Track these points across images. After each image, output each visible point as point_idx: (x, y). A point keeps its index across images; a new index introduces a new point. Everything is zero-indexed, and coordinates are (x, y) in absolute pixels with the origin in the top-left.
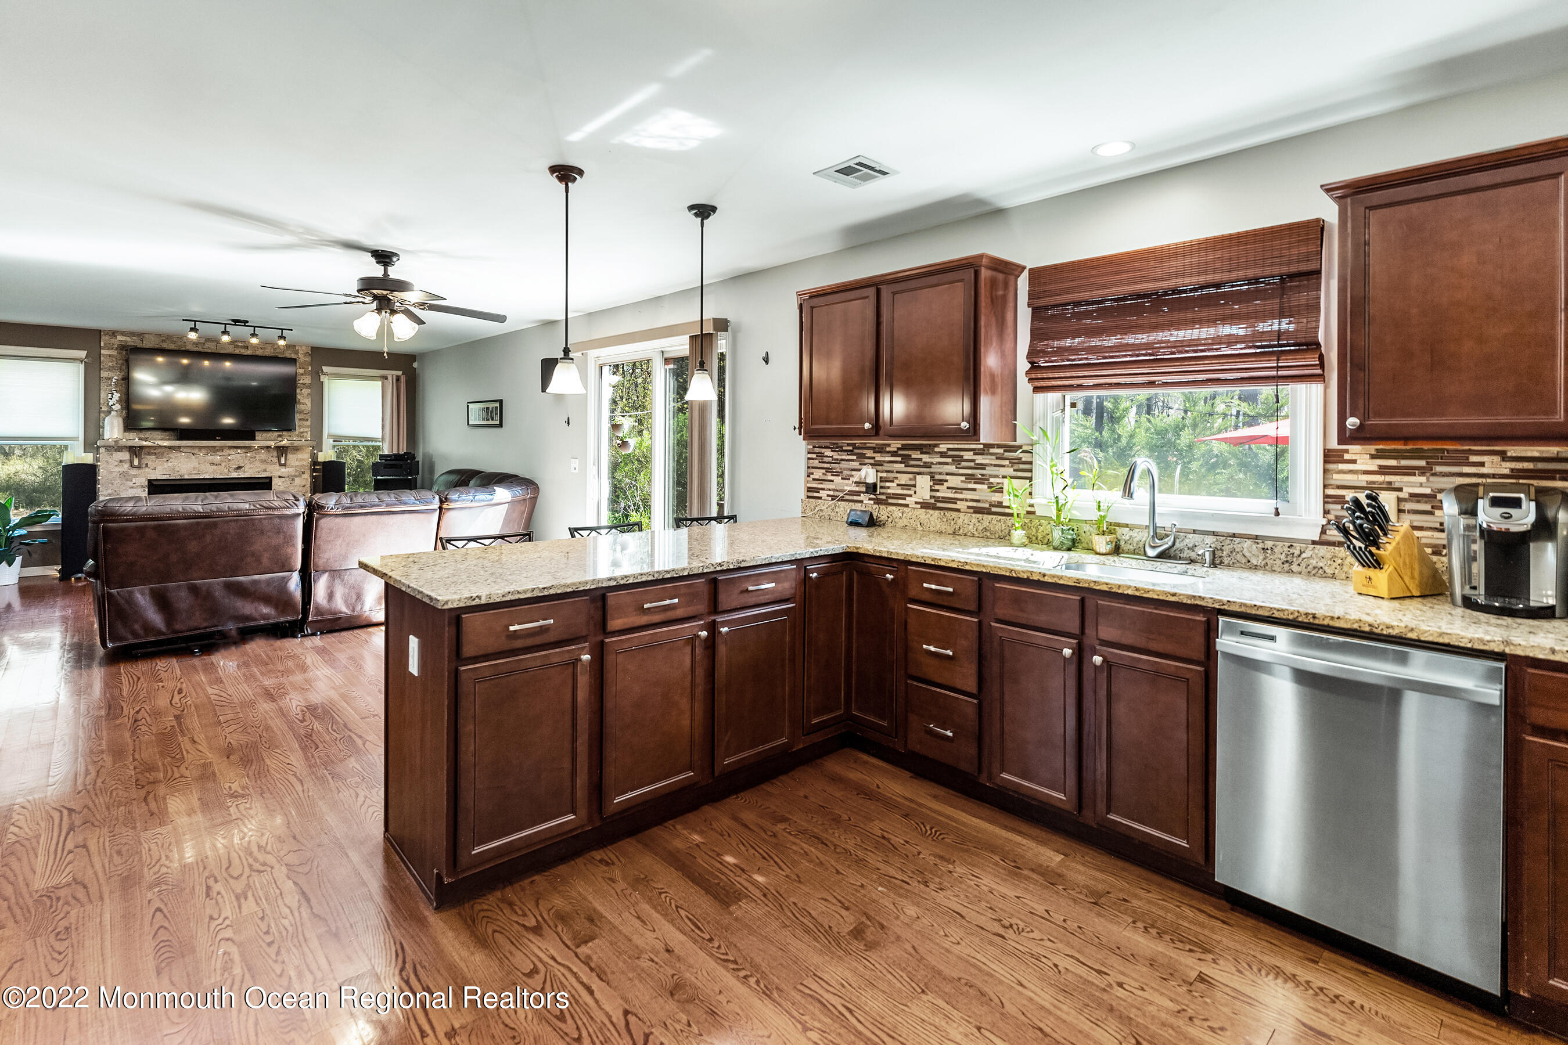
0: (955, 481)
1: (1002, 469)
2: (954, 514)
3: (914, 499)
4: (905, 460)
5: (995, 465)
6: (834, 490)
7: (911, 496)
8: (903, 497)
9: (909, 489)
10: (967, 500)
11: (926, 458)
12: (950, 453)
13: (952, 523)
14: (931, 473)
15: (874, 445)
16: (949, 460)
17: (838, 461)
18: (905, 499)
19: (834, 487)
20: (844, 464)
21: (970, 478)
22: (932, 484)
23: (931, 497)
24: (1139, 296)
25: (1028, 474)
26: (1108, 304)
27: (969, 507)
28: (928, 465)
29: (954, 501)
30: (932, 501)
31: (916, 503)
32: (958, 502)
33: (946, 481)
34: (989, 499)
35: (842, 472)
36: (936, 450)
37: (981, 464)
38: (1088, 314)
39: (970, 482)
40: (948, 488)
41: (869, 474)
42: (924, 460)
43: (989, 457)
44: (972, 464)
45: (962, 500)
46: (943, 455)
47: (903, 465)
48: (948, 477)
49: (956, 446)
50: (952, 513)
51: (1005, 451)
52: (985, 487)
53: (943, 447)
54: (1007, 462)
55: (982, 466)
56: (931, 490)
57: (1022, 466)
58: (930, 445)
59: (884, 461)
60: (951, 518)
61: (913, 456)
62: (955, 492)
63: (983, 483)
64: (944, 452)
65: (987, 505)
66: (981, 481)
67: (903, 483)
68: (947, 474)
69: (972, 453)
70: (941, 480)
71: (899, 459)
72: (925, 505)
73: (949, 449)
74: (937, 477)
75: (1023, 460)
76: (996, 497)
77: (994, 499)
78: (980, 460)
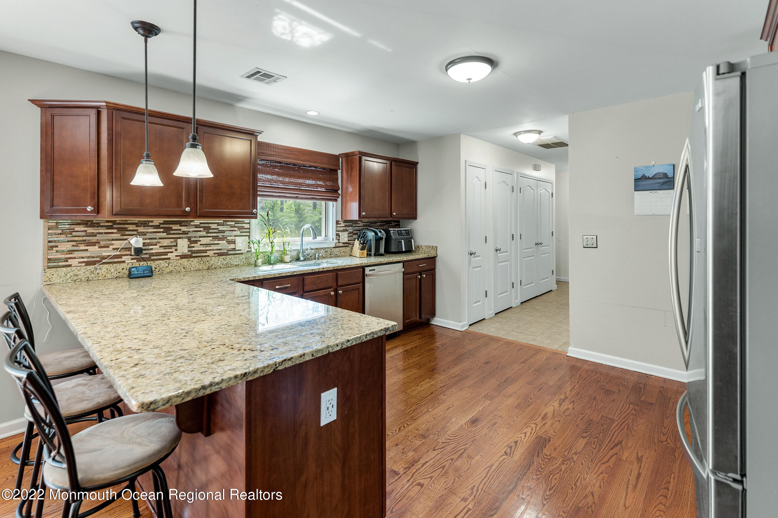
0: (204, 241)
1: (234, 232)
2: (208, 259)
3: (175, 254)
4: (167, 230)
5: (230, 231)
6: (89, 257)
7: (172, 252)
8: (166, 254)
9: (171, 248)
10: (213, 250)
11: (184, 229)
12: (202, 225)
13: (207, 263)
14: (189, 237)
15: (136, 222)
16: (202, 229)
17: (94, 235)
18: (167, 255)
19: (89, 255)
20: (99, 237)
21: (215, 238)
22: (189, 243)
23: (188, 251)
24: (294, 165)
25: (248, 234)
26: (283, 164)
27: (214, 254)
28: (184, 233)
29: (205, 251)
30: (190, 253)
31: (176, 256)
32: (208, 252)
33: (200, 241)
34: (227, 248)
35: (99, 243)
36: (192, 223)
37: (222, 230)
38: (276, 167)
39: (215, 240)
40: (201, 245)
41: (136, 242)
42: (182, 230)
43: (227, 226)
44: (216, 231)
45: (211, 250)
46: (196, 226)
47: (165, 234)
48: (201, 239)
49: (206, 221)
50: (207, 258)
51: (235, 223)
52: (225, 242)
53: (197, 222)
54: (236, 229)
55: (223, 232)
56: (189, 247)
57: (244, 230)
58: (187, 221)
59: (147, 232)
60: (206, 261)
61: (173, 228)
62: (206, 247)
63: (224, 240)
64: (198, 225)
65: (225, 251)
66: (223, 239)
67: (166, 245)
68: (200, 237)
69: (216, 225)
70: (195, 241)
71: (162, 230)
72: (183, 257)
73: (201, 223)
74: (192, 239)
75: (245, 227)
76: (232, 246)
77: (230, 247)
78: (221, 228)
